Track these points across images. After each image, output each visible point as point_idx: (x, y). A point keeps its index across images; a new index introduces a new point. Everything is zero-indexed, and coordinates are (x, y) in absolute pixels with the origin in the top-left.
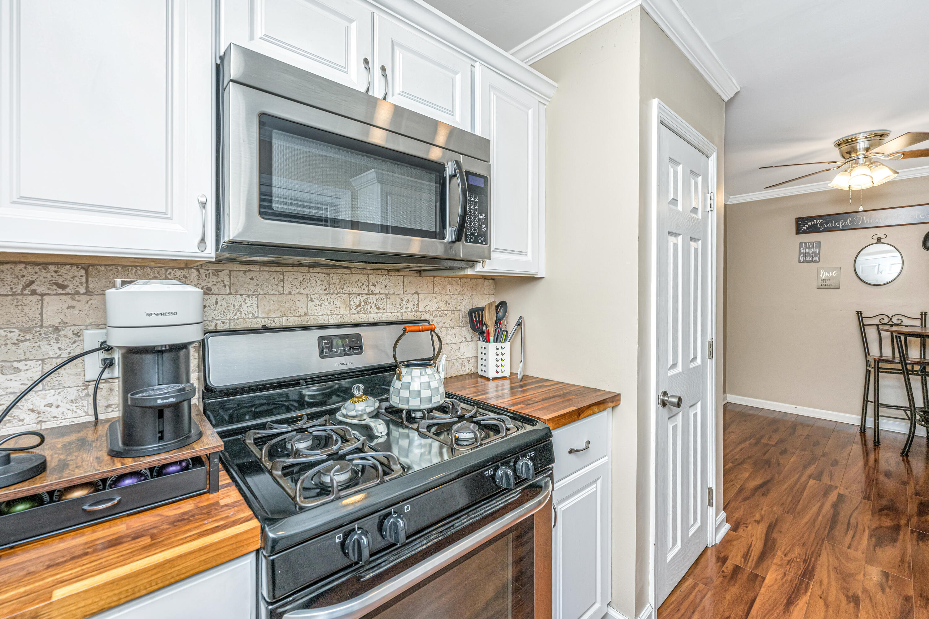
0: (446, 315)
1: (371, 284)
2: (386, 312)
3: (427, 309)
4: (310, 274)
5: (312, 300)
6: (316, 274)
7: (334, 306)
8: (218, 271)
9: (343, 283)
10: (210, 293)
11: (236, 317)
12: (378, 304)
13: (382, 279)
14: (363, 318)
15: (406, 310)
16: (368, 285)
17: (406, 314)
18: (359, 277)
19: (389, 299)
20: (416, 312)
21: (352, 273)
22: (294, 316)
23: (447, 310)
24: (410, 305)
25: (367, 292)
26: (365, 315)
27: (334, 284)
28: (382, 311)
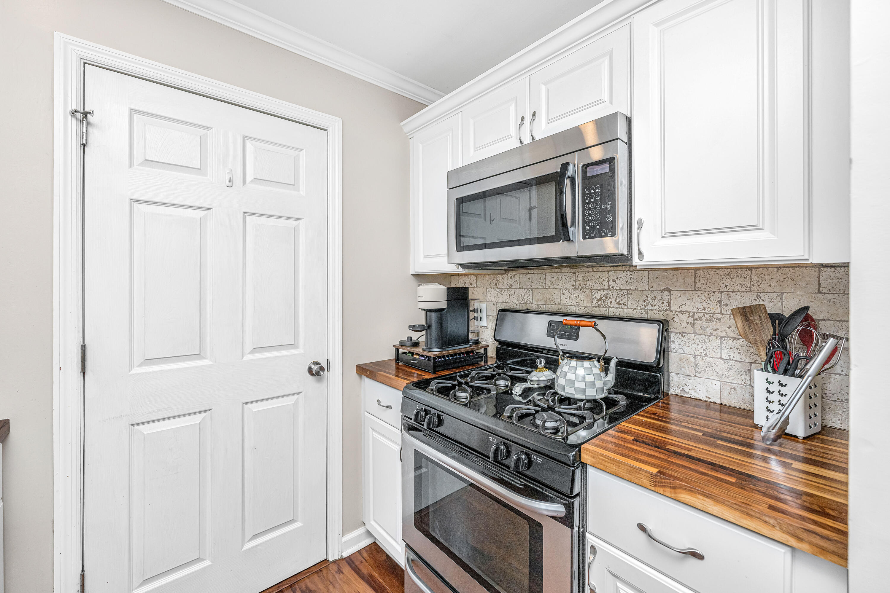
0: (719, 319)
1: (611, 280)
2: (628, 308)
3: (684, 309)
4: (562, 273)
5: (563, 294)
6: (566, 274)
7: (579, 299)
8: (515, 275)
9: (586, 280)
10: (512, 287)
11: (522, 302)
12: (619, 299)
13: (622, 275)
14: (603, 311)
15: (653, 308)
16: (609, 282)
17: (652, 312)
18: (599, 274)
19: (631, 294)
20: (666, 311)
21: (593, 271)
22: (552, 305)
23: (721, 313)
24: (658, 303)
25: (607, 288)
26: (606, 309)
27: (579, 281)
28: (623, 306)
